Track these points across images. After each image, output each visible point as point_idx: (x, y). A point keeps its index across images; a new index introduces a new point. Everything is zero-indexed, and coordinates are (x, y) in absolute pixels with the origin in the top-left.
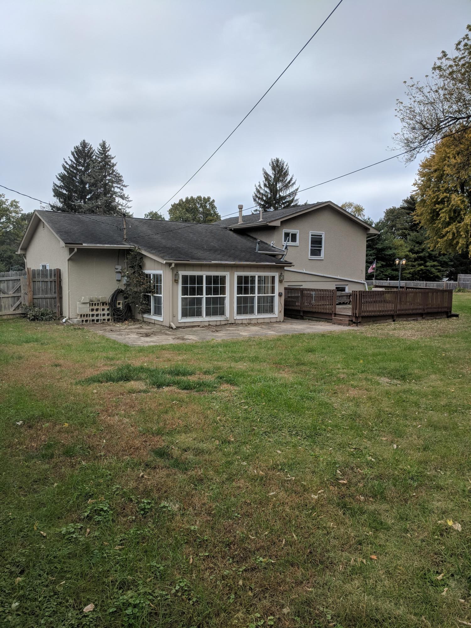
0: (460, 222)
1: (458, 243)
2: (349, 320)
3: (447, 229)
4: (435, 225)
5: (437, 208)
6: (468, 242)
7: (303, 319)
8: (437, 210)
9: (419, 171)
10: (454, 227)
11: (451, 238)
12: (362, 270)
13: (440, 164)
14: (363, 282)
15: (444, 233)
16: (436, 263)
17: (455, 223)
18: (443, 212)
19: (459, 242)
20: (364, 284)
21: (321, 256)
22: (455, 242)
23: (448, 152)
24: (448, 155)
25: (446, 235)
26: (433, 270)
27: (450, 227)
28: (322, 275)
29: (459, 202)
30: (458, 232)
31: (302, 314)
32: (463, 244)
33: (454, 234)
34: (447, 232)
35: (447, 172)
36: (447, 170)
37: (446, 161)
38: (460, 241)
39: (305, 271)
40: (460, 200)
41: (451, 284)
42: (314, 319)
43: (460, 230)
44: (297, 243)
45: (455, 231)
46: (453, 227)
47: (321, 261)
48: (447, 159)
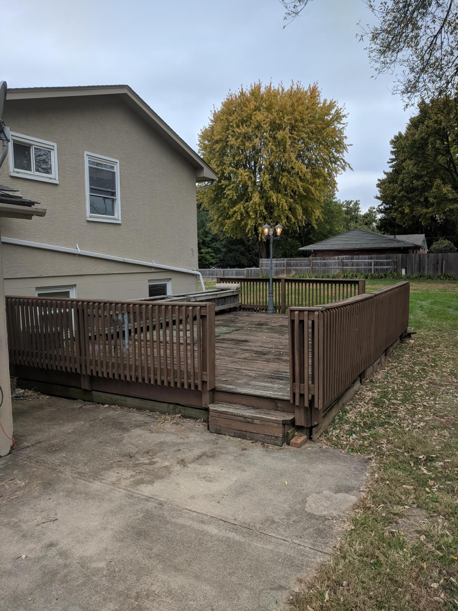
0: (247, 201)
1: (246, 225)
2: (284, 423)
3: (235, 208)
4: (221, 204)
5: (222, 185)
6: (256, 223)
7: (91, 401)
8: (223, 187)
9: (200, 142)
10: (242, 207)
11: (239, 219)
12: (192, 250)
13: (223, 134)
14: (196, 272)
15: (230, 213)
16: (209, 250)
17: (242, 202)
18: (230, 190)
19: (248, 224)
20: (196, 276)
21: (116, 216)
22: (243, 223)
23: (231, 120)
24: (231, 124)
25: (233, 215)
26: (208, 257)
27: (238, 206)
28: (121, 259)
29: (247, 178)
30: (247, 213)
31: (85, 385)
32: (252, 226)
33: (242, 214)
34: (235, 212)
35: (232, 142)
36: (232, 140)
37: (230, 131)
38: (249, 222)
39: (79, 251)
40: (247, 175)
41: (253, 271)
42: (130, 401)
43: (249, 210)
44: (54, 176)
45: (243, 211)
46: (239, 207)
47: (117, 227)
48: (230, 128)
